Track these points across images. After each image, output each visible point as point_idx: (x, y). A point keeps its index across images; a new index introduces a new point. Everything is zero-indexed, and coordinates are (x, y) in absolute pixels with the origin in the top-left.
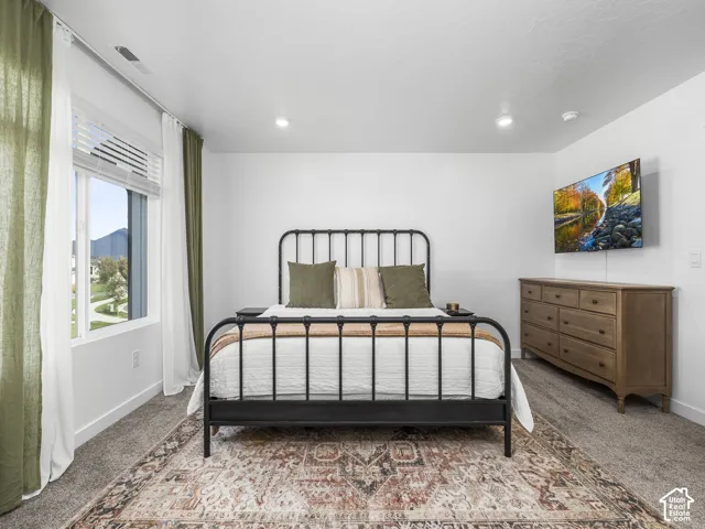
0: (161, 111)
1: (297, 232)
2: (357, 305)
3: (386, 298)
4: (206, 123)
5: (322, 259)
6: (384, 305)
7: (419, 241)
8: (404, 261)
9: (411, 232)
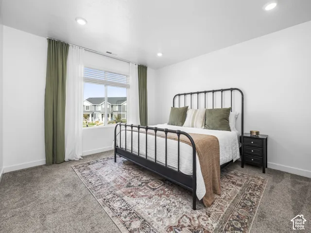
0: (129, 63)
1: (179, 95)
2: (191, 126)
3: (205, 124)
4: (148, 61)
5: (182, 106)
6: (203, 127)
7: (237, 94)
8: (218, 106)
9: (232, 90)
